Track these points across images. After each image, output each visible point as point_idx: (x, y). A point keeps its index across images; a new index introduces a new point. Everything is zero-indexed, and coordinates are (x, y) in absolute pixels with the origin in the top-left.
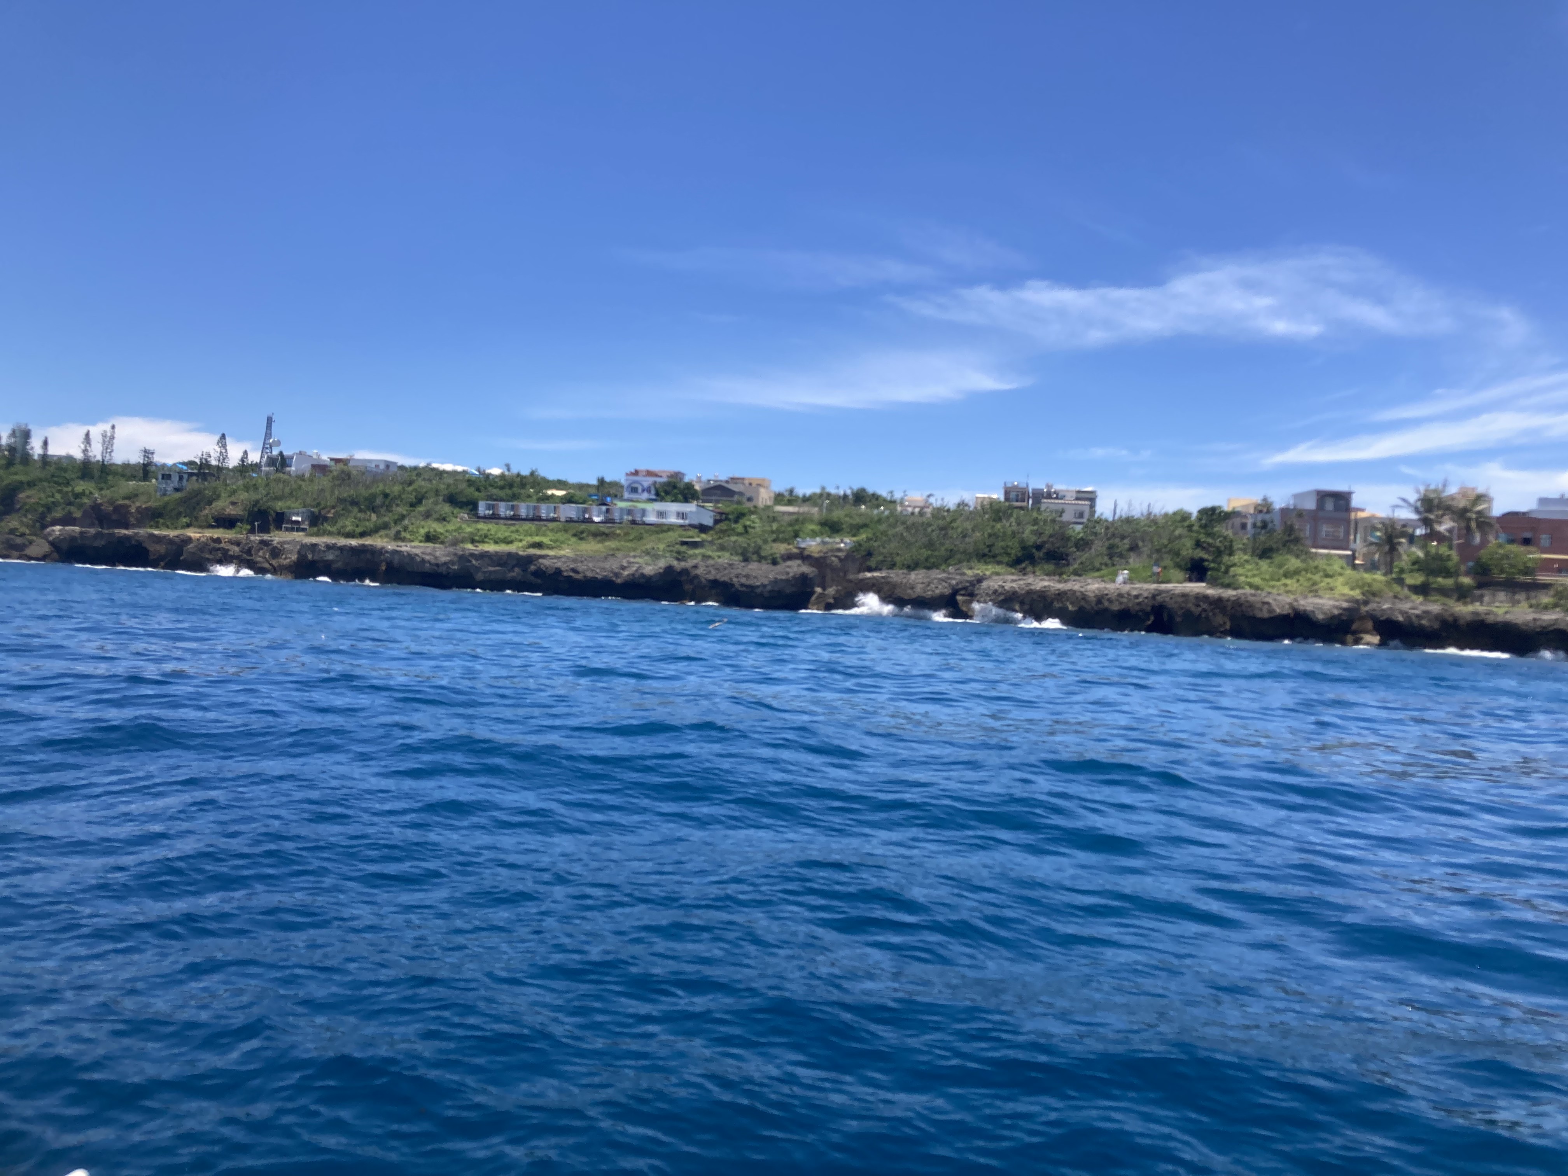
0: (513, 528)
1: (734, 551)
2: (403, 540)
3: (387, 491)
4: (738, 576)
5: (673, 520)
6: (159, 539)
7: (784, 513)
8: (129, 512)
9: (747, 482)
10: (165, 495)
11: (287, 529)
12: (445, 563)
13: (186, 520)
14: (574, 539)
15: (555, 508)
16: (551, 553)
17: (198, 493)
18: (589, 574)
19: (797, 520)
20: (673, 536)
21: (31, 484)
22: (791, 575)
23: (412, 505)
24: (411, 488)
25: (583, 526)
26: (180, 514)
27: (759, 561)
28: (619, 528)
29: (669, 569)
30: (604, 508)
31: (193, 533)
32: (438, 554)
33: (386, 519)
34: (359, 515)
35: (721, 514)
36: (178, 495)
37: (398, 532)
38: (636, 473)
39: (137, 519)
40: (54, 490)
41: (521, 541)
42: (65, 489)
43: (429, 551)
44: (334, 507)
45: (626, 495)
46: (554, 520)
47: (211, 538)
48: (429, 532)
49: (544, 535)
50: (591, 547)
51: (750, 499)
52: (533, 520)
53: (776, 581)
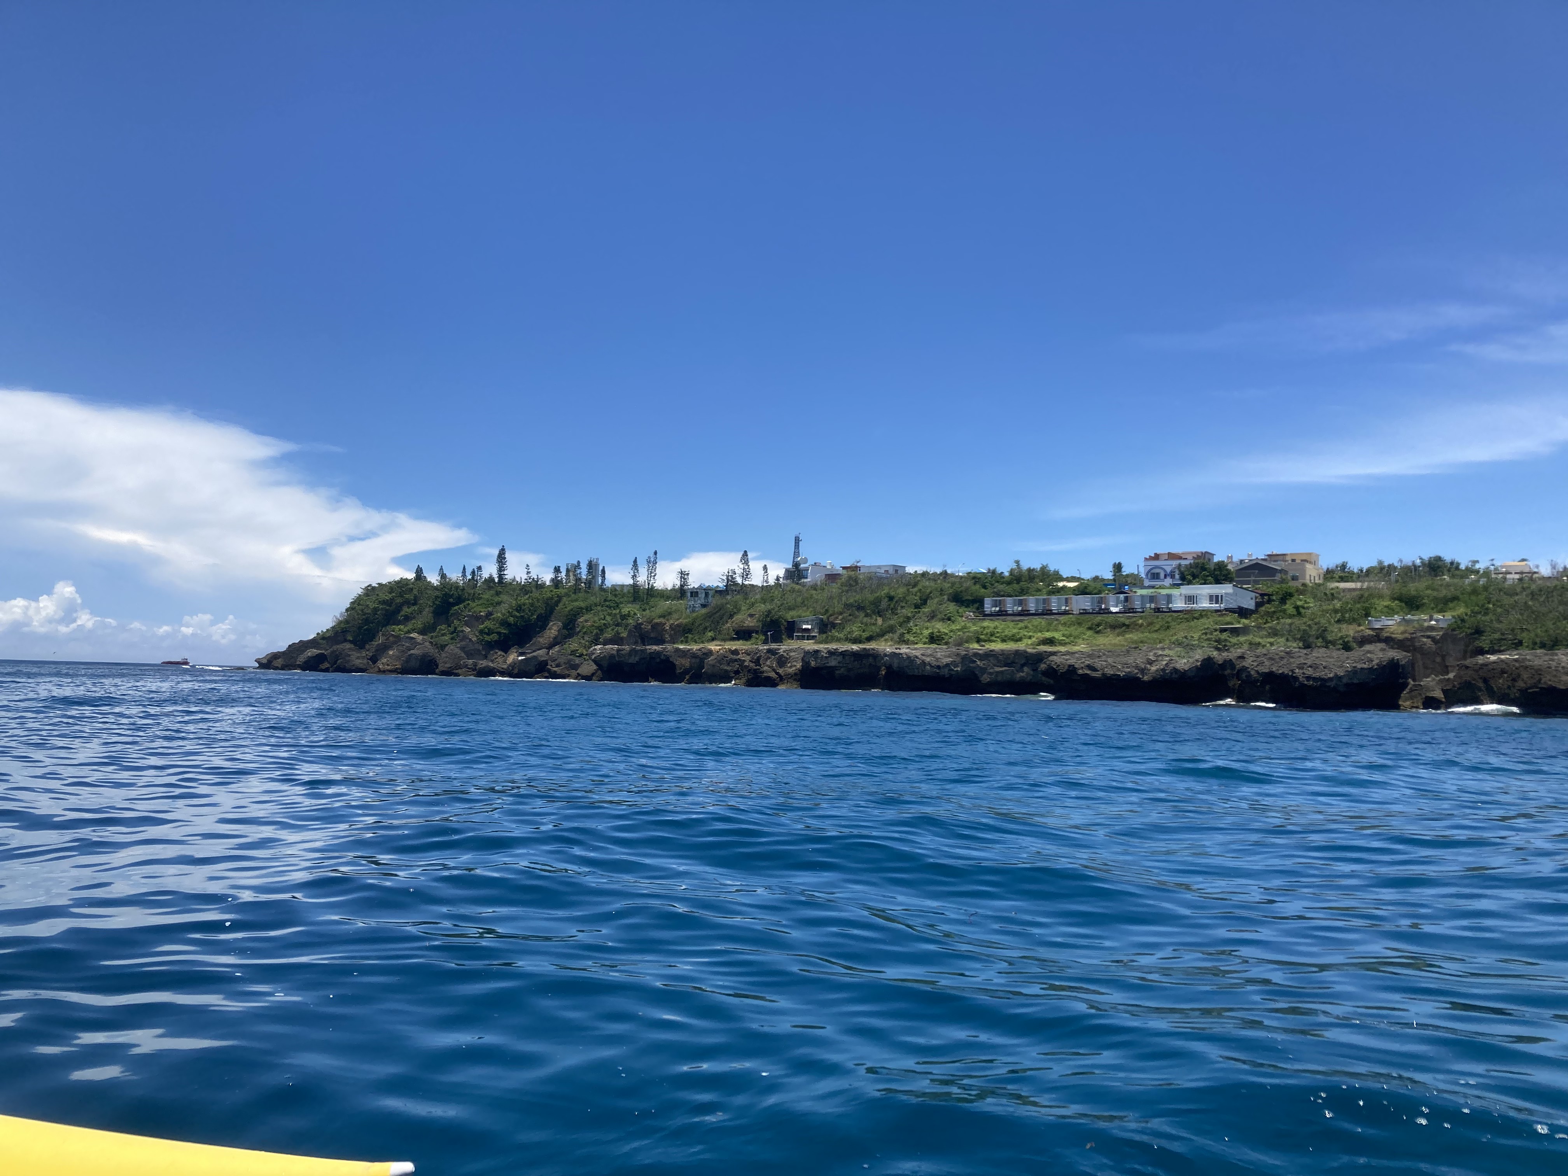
0: (1021, 625)
1: (1290, 635)
2: (907, 642)
3: (892, 594)
4: (1301, 667)
5: (1205, 604)
6: (684, 654)
7: (1344, 590)
8: (664, 630)
9: (1289, 558)
10: (693, 611)
11: (798, 638)
12: (947, 665)
13: (710, 634)
14: (1089, 633)
15: (1066, 599)
16: (1062, 649)
17: (720, 608)
18: (1110, 672)
19: (1362, 596)
20: (1208, 623)
21: (588, 609)
22: (1376, 662)
23: (917, 606)
24: (916, 589)
25: (1099, 618)
26: (706, 628)
27: (1327, 647)
28: (1141, 618)
29: (1208, 662)
30: (1122, 596)
31: (714, 647)
32: (939, 655)
33: (892, 622)
34: (865, 620)
35: (1262, 595)
36: (704, 611)
37: (902, 635)
38: (1157, 557)
39: (670, 636)
40: (605, 613)
41: (1030, 637)
42: (614, 612)
43: (929, 652)
44: (841, 614)
45: (1147, 583)
46: (1065, 613)
47: (730, 650)
48: (932, 633)
49: (1056, 630)
50: (1108, 640)
51: (1294, 578)
52: (1042, 614)
53: (1355, 672)
